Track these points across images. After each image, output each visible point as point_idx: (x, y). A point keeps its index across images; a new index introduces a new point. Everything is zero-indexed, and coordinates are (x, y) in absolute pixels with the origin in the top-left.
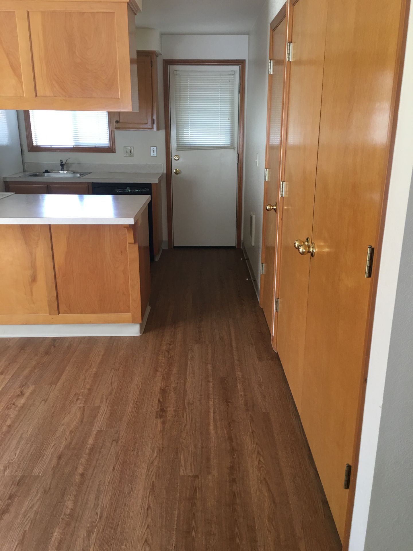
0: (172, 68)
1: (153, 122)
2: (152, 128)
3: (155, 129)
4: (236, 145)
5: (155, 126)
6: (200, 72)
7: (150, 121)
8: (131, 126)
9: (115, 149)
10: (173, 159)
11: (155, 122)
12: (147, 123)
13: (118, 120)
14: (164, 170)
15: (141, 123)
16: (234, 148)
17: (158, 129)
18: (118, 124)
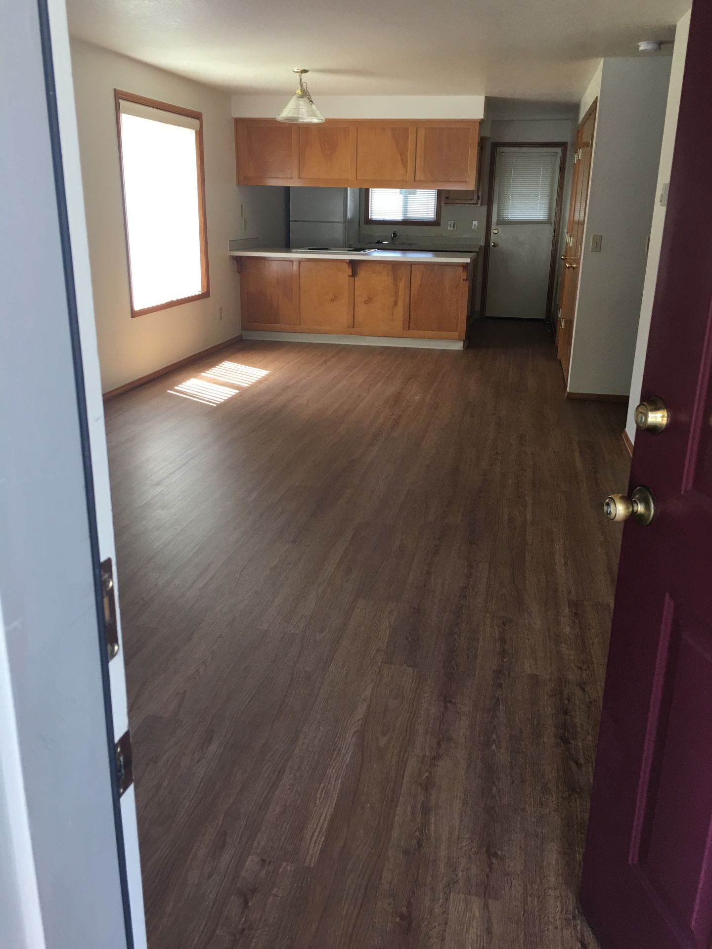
0: (500, 150)
1: (478, 198)
2: (477, 204)
3: (479, 205)
4: (553, 221)
5: (479, 201)
6: (524, 153)
7: (475, 197)
8: (458, 201)
9: (440, 223)
10: (492, 234)
11: (480, 199)
12: (472, 200)
13: (448, 196)
14: (482, 243)
15: (468, 199)
16: (551, 223)
17: (482, 205)
18: (448, 200)
